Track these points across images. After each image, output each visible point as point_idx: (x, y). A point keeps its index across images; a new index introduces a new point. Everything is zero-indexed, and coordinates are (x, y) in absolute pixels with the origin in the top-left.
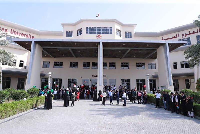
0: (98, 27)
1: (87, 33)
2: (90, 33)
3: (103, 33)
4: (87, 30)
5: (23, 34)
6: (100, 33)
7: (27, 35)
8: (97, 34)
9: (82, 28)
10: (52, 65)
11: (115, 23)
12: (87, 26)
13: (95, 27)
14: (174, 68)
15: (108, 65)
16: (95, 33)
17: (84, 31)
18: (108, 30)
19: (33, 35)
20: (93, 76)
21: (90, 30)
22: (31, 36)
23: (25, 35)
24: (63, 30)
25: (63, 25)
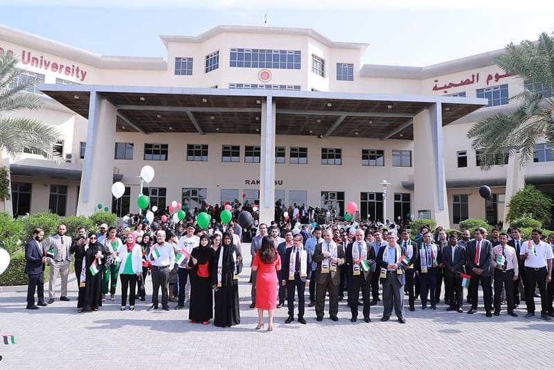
0: (263, 51)
1: (232, 64)
2: (240, 65)
3: (276, 66)
4: (233, 55)
5: (55, 66)
6: (269, 66)
7: (68, 69)
8: (258, 70)
9: (218, 52)
10: (139, 150)
11: (310, 39)
12: (234, 47)
13: (253, 50)
14: (459, 166)
15: (288, 153)
16: (255, 66)
17: (224, 59)
18: (290, 57)
19: (83, 68)
20: (247, 182)
21: (240, 58)
22: (78, 70)
23: (62, 67)
24: (167, 56)
25: (167, 40)
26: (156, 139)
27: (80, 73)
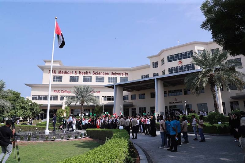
0: (179, 54)
1: (168, 61)
2: (171, 61)
3: (184, 58)
4: (168, 58)
5: (119, 74)
6: (181, 59)
7: (123, 74)
8: (178, 61)
9: (164, 59)
10: (137, 97)
11: (195, 45)
12: (168, 55)
13: (175, 55)
16: (176, 60)
17: (166, 60)
18: (189, 54)
19: (127, 72)
20: (170, 103)
21: (171, 59)
22: (125, 73)
23: (121, 73)
26: (141, 92)
27: (126, 74)
